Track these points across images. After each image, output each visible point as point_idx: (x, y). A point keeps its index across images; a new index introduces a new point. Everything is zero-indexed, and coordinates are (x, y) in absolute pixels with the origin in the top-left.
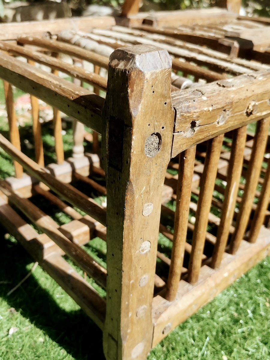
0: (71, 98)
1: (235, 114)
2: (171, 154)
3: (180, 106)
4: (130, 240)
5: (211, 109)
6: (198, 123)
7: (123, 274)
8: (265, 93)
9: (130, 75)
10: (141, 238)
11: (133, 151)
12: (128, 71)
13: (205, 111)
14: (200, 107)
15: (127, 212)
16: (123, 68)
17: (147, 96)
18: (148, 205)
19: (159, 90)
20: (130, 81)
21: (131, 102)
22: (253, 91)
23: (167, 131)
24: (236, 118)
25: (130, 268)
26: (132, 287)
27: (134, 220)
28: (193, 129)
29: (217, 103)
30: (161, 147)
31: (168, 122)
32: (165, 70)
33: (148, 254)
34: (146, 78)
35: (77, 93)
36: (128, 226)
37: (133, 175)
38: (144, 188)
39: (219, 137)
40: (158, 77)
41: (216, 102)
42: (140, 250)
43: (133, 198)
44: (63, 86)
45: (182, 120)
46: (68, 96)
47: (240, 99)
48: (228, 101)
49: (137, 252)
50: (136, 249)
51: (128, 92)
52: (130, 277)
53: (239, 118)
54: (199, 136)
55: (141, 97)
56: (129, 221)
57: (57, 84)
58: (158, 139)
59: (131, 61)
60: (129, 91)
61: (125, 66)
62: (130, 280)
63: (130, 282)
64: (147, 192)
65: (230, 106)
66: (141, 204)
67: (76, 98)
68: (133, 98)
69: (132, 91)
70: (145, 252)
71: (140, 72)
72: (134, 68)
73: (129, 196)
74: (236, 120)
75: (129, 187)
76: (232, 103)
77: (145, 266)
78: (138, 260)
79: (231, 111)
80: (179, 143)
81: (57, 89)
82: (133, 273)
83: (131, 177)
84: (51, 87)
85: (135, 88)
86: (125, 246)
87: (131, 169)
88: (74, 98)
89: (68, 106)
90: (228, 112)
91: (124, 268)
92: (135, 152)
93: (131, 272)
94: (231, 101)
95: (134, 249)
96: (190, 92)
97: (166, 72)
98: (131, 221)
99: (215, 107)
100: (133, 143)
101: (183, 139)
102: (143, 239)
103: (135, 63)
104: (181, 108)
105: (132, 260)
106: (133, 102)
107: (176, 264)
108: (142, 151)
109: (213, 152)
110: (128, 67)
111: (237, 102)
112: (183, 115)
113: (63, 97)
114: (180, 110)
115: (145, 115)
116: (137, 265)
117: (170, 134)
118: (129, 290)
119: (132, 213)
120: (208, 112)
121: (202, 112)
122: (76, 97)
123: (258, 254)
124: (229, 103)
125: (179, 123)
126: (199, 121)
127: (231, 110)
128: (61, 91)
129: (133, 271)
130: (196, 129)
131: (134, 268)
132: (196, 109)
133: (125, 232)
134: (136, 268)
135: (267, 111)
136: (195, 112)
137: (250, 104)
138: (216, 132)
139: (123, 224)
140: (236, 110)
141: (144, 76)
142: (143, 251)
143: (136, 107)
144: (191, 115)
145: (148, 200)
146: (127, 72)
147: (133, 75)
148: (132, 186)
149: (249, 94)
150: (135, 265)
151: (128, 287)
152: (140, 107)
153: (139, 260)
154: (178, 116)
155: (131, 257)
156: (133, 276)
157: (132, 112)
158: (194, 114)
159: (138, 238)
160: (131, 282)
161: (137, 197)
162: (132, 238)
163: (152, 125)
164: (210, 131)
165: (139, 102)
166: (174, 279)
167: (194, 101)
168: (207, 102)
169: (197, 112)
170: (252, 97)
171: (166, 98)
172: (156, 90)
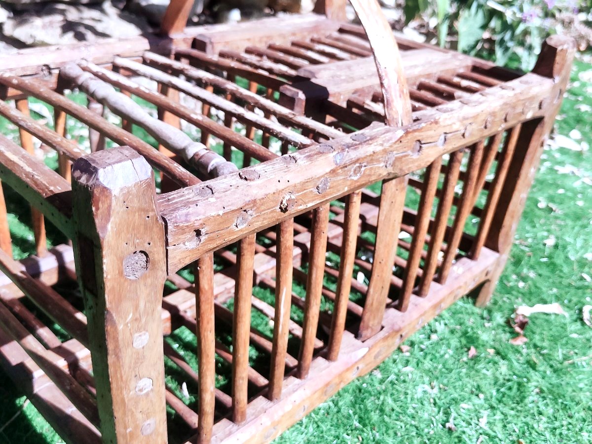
0: (44, 195)
1: (263, 213)
2: (167, 271)
3: (174, 215)
4: (120, 379)
5: (221, 213)
6: (203, 231)
7: (116, 421)
8: (307, 182)
9: (93, 192)
10: (136, 376)
11: (107, 276)
12: (91, 188)
13: (213, 216)
14: (205, 212)
15: (110, 347)
16: (84, 182)
17: (118, 213)
18: (140, 336)
19: (136, 204)
20: (93, 199)
21: (98, 221)
22: (288, 181)
23: (156, 247)
24: (265, 216)
25: (124, 413)
26: (130, 437)
27: (120, 355)
28: (199, 238)
29: (232, 205)
30: (149, 266)
31: (156, 237)
32: (141, 182)
33: (151, 394)
34: (113, 195)
35: (52, 188)
36: (114, 363)
37: (110, 303)
38: (131, 315)
39: (249, 238)
40: (131, 191)
41: (230, 203)
42: (137, 390)
43: (116, 329)
44: (36, 177)
45: (177, 231)
46: (41, 191)
47: (267, 195)
48: (248, 199)
49: (131, 393)
50: (129, 389)
51: (92, 211)
52: (125, 424)
53: (270, 216)
54: (209, 245)
55: (109, 215)
56: (114, 356)
57: (29, 172)
58: (145, 257)
59: (94, 176)
60: (94, 209)
61: (88, 180)
62: (126, 428)
63: (126, 431)
64: (136, 320)
65: (252, 205)
66: (128, 334)
67: (49, 196)
68: (100, 217)
69: (97, 209)
70: (145, 392)
71: (105, 189)
72: (98, 185)
73: (109, 328)
74: (264, 219)
75: (108, 316)
76: (254, 201)
77: (148, 409)
78: (135, 402)
79: (255, 210)
80: (178, 258)
81: (28, 180)
82: (129, 419)
83: (108, 305)
84: (22, 175)
85: (100, 205)
86: (114, 386)
87: (106, 296)
88: (48, 196)
89: (42, 204)
90: (250, 212)
91: (116, 414)
92: (109, 277)
93: (126, 419)
94: (253, 199)
95: (127, 390)
96: (197, 189)
97: (142, 184)
98: (118, 357)
99: (227, 209)
100: (105, 267)
101: (184, 251)
102: (138, 375)
103: (97, 179)
104: (176, 217)
105: (125, 403)
106: (100, 221)
107: (205, 401)
108: (121, 273)
109: (243, 255)
110: (90, 183)
111: (263, 199)
112: (177, 226)
113: (35, 192)
114: (173, 220)
115: (118, 233)
116: (134, 410)
117: (162, 250)
118: (127, 441)
119: (117, 347)
120: (218, 217)
121: (208, 219)
122: (50, 194)
123: (340, 375)
124: (249, 201)
125: (173, 235)
126: (206, 228)
127: (255, 208)
128: (33, 182)
129: (130, 417)
130: (203, 238)
131: (130, 413)
132: (199, 215)
133: (111, 370)
134: (133, 413)
135: (315, 201)
136: (196, 220)
137: (284, 198)
138: (235, 237)
139: (107, 360)
140: (263, 208)
141: (110, 193)
142: (141, 390)
143: (104, 228)
144: (191, 224)
145: (139, 330)
146: (89, 189)
147: (96, 192)
148: (111, 315)
149: (281, 186)
150: (131, 409)
151: (125, 436)
152: (109, 226)
153: (137, 403)
154: (170, 227)
155: (123, 400)
156: (129, 423)
157: (100, 233)
158: (195, 222)
159: (131, 376)
160: (128, 431)
161: (121, 327)
162: (121, 377)
163: (131, 243)
164: (226, 238)
165: (108, 221)
166: (204, 420)
167: (197, 205)
168: (216, 205)
169: (200, 219)
170: (287, 189)
171: (147, 211)
172: (130, 205)
